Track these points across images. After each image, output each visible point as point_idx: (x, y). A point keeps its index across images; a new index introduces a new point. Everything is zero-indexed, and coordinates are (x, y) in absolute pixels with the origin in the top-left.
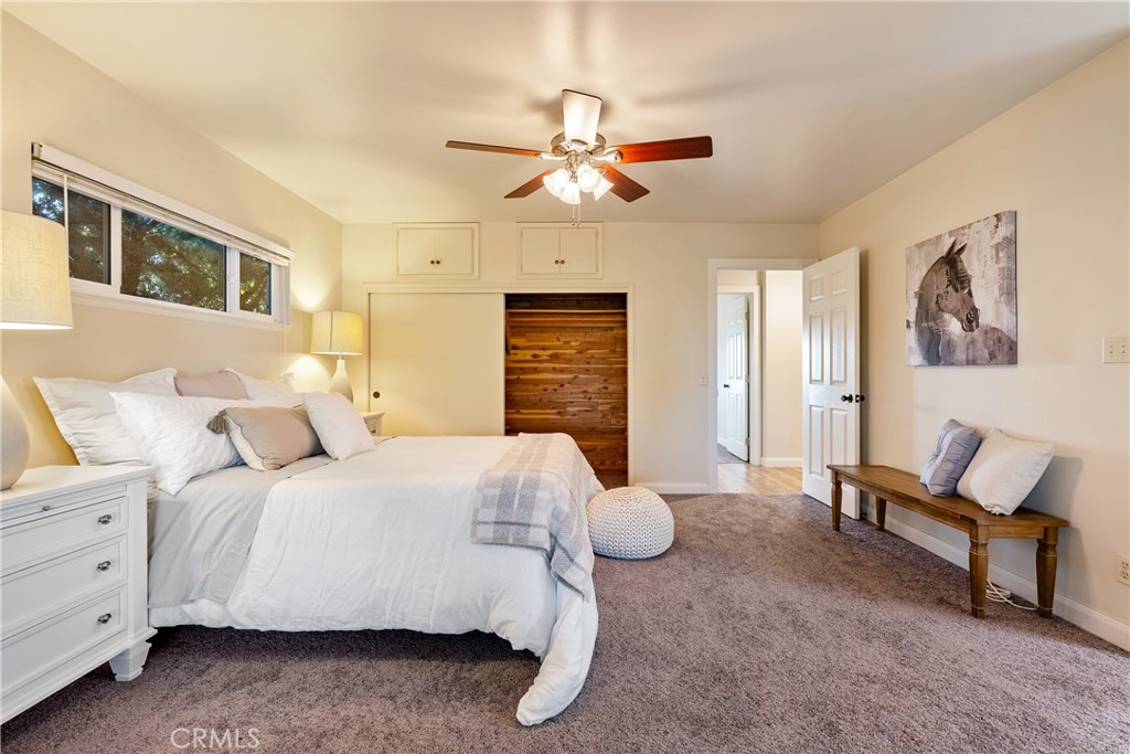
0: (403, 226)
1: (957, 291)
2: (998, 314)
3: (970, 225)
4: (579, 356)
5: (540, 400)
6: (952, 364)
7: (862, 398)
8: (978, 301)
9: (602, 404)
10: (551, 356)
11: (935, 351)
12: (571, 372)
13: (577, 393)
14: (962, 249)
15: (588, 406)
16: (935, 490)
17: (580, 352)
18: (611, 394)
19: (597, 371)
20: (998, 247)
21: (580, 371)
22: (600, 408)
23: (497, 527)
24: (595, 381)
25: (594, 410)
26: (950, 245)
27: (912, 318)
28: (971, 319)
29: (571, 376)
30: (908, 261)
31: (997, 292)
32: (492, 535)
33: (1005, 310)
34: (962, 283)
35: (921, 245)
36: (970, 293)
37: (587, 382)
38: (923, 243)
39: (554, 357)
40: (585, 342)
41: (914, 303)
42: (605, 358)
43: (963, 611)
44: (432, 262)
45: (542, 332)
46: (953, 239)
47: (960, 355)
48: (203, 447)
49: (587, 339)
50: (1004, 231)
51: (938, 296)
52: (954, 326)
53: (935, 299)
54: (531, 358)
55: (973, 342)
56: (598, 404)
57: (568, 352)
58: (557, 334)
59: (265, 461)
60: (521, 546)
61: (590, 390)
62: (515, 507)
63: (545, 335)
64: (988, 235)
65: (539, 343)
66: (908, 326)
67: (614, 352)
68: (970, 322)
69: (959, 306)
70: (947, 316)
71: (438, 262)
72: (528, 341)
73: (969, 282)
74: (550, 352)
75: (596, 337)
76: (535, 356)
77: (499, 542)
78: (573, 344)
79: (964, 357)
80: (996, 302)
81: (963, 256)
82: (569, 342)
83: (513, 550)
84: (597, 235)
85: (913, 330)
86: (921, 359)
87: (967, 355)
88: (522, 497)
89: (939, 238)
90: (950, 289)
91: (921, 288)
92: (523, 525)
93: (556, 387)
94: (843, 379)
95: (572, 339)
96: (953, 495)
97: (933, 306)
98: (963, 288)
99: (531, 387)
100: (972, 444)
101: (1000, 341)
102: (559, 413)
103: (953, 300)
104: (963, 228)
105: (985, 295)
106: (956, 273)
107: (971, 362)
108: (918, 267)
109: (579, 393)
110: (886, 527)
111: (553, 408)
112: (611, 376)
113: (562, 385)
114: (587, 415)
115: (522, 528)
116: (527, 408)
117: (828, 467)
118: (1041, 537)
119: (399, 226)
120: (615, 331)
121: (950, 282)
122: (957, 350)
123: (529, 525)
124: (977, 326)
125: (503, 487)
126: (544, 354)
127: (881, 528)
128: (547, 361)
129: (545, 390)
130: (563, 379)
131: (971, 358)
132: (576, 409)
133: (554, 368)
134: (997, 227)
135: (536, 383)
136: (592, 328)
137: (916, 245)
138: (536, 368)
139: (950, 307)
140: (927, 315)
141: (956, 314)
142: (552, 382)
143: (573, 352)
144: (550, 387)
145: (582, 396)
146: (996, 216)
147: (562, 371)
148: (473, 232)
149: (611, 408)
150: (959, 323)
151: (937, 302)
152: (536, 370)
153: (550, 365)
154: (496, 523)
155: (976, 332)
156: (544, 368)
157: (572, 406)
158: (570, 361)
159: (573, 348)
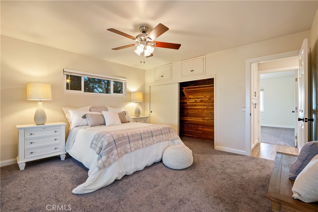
4: (209, 100)
5: (197, 115)
10: (200, 101)
13: (208, 113)
21: (209, 105)
29: (206, 107)
40: (211, 96)
48: (79, 121)
54: (194, 101)
57: (205, 99)
58: (202, 94)
59: (90, 125)
63: (198, 94)
65: (197, 97)
72: (194, 96)
76: (196, 101)
78: (207, 96)
82: (205, 96)
99: (194, 111)
102: (203, 119)
111: (201, 118)
113: (203, 110)
116: (193, 117)
126: (198, 100)
129: (198, 112)
130: (203, 108)
132: (208, 118)
133: (201, 105)
135: (196, 109)
142: (200, 109)
144: (200, 111)
147: (204, 106)
152: (196, 105)
156: (198, 105)
157: (207, 117)
158: (206, 102)
159: (207, 98)
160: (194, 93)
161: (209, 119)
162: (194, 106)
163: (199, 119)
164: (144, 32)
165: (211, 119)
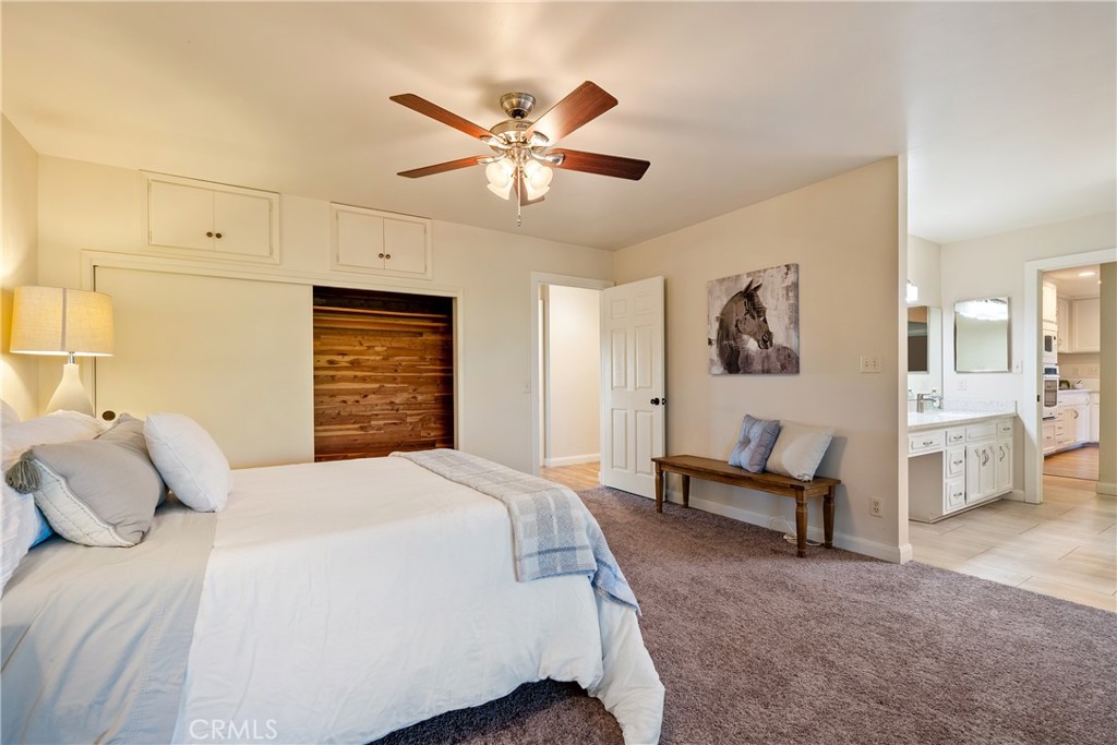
0: (157, 177)
1: (754, 318)
2: (788, 337)
3: (765, 271)
4: (385, 363)
5: (338, 414)
6: (750, 373)
7: (665, 401)
8: (772, 327)
9: (411, 415)
10: (352, 362)
11: (734, 362)
12: (375, 380)
13: (382, 405)
14: (758, 287)
15: (396, 419)
16: (755, 469)
17: (386, 359)
18: (420, 404)
19: (405, 380)
20: (788, 289)
21: (386, 379)
22: (409, 420)
23: (542, 557)
24: (404, 390)
25: (403, 421)
26: (748, 283)
27: (714, 337)
28: (766, 339)
29: (377, 386)
30: (710, 292)
31: (787, 320)
32: (538, 569)
33: (793, 333)
34: (758, 312)
35: (722, 281)
36: (765, 321)
37: (395, 391)
38: (724, 279)
39: (354, 365)
40: (392, 348)
41: (716, 325)
42: (413, 366)
43: (793, 555)
44: (210, 235)
45: (340, 334)
46: (750, 279)
47: (757, 366)
49: (394, 345)
50: (791, 278)
51: (737, 321)
52: (752, 345)
53: (734, 323)
54: (326, 364)
55: (768, 357)
56: (407, 415)
57: (372, 358)
58: (359, 338)
59: (119, 529)
60: (570, 573)
61: (397, 401)
62: (556, 532)
63: (343, 338)
64: (780, 279)
66: (710, 342)
67: (423, 359)
68: (765, 342)
69: (756, 330)
70: (745, 337)
71: (219, 236)
73: (764, 312)
74: (351, 358)
75: (405, 341)
76: (331, 362)
77: (546, 573)
78: (377, 349)
79: (760, 368)
80: (786, 328)
81: (759, 293)
82: (373, 347)
83: (560, 579)
84: (425, 232)
85: (715, 346)
86: (722, 369)
87: (763, 367)
88: (559, 518)
89: (738, 277)
90: (748, 316)
91: (722, 314)
92: (569, 549)
93: (357, 398)
94: (648, 385)
95: (378, 343)
96: (764, 471)
97: (733, 328)
98: (759, 317)
99: (327, 400)
100: (775, 432)
101: (789, 356)
102: (362, 428)
103: (751, 324)
104: (759, 272)
105: (777, 323)
106: (754, 305)
107: (766, 371)
108: (719, 297)
109: (387, 404)
110: (690, 505)
111: (354, 423)
112: (421, 384)
113: (365, 396)
114: (395, 428)
115: (568, 554)
117: (653, 460)
118: (826, 493)
119: (151, 176)
120: (424, 337)
121: (748, 312)
122: (755, 362)
123: (574, 549)
124: (771, 345)
125: (538, 511)
126: (343, 360)
127: (686, 506)
128: (346, 368)
129: (344, 402)
130: (366, 389)
131: (766, 368)
132: (382, 422)
133: (355, 377)
134: (787, 274)
135: (333, 394)
136: (399, 332)
137: (717, 280)
138: (333, 377)
139: (748, 330)
140: (727, 336)
141: (753, 335)
142: (353, 392)
143: (378, 358)
144: (351, 399)
145: (389, 407)
146: (787, 266)
147: (364, 380)
148: (271, 204)
149: (421, 420)
150: (756, 343)
151: (736, 326)
152: (332, 379)
153: (351, 373)
154: (539, 553)
155: (770, 350)
156: (343, 376)
157: (377, 420)
158: (374, 369)
159: (378, 354)
160: (325, 334)
161: (385, 424)
162: (328, 382)
163: (348, 429)
164: (518, 113)
165: (394, 424)
